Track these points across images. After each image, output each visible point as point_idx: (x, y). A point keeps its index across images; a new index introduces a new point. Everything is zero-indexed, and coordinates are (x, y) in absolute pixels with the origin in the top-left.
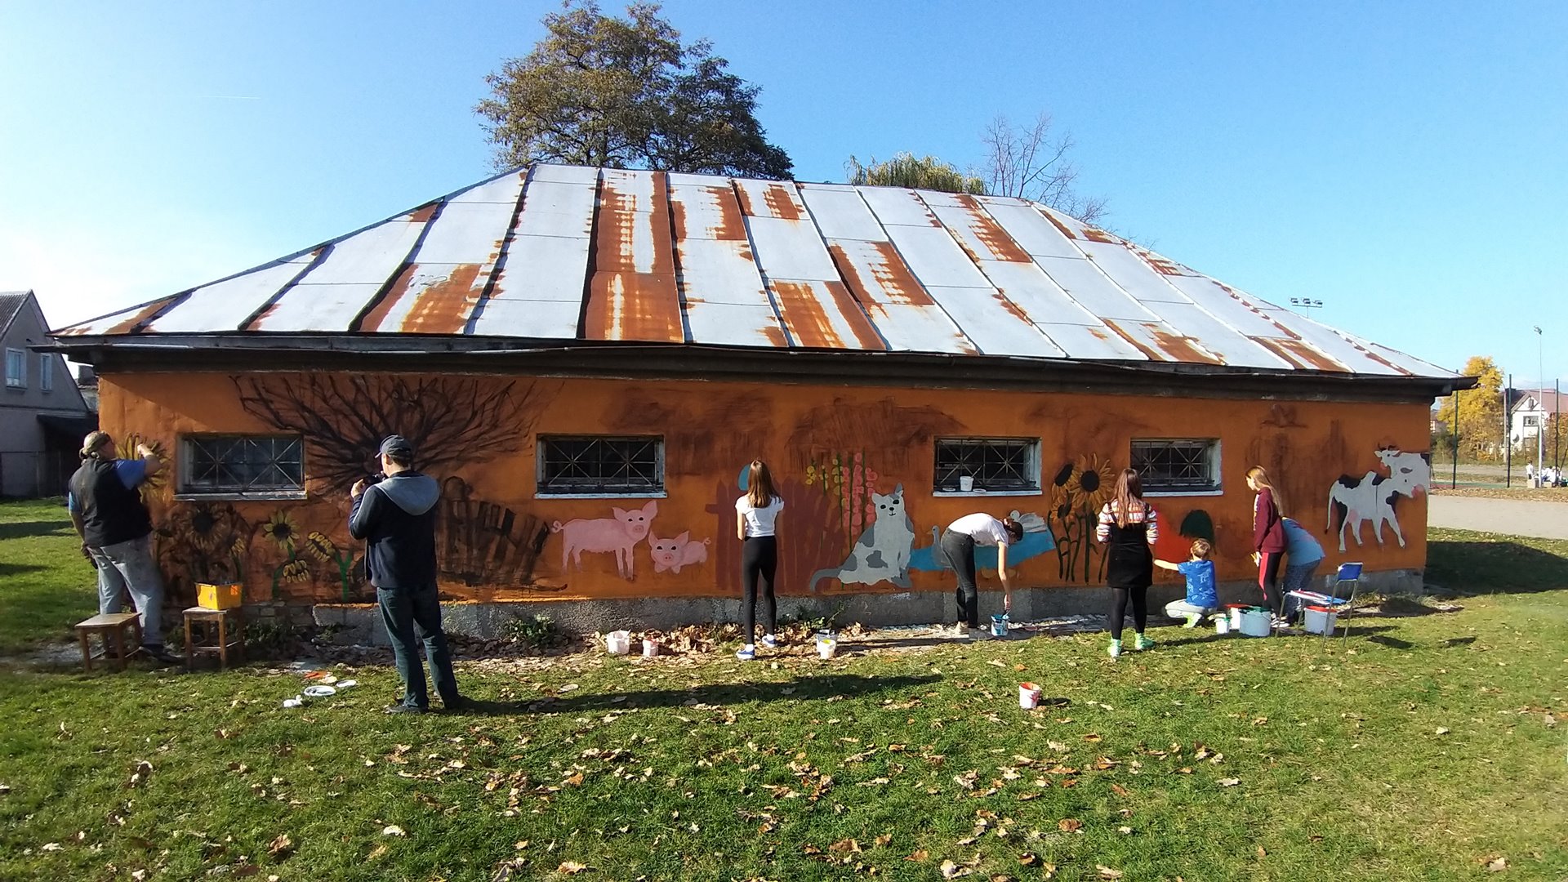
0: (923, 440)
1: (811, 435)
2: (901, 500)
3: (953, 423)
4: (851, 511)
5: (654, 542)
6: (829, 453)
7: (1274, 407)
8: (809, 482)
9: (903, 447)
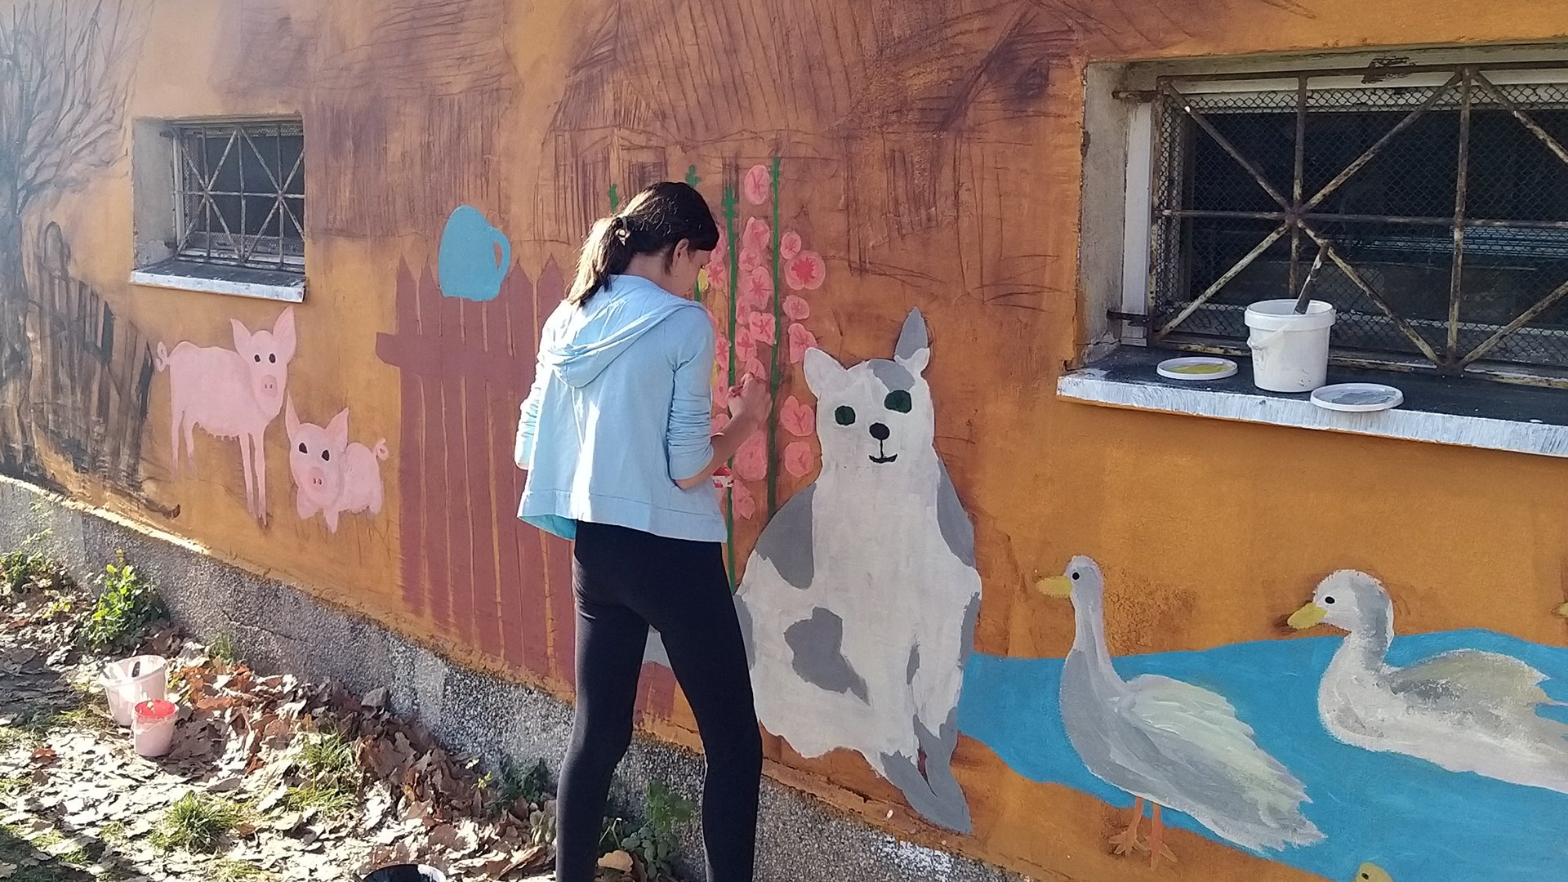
2: (920, 394)
5: (298, 434)
9: (935, 131)
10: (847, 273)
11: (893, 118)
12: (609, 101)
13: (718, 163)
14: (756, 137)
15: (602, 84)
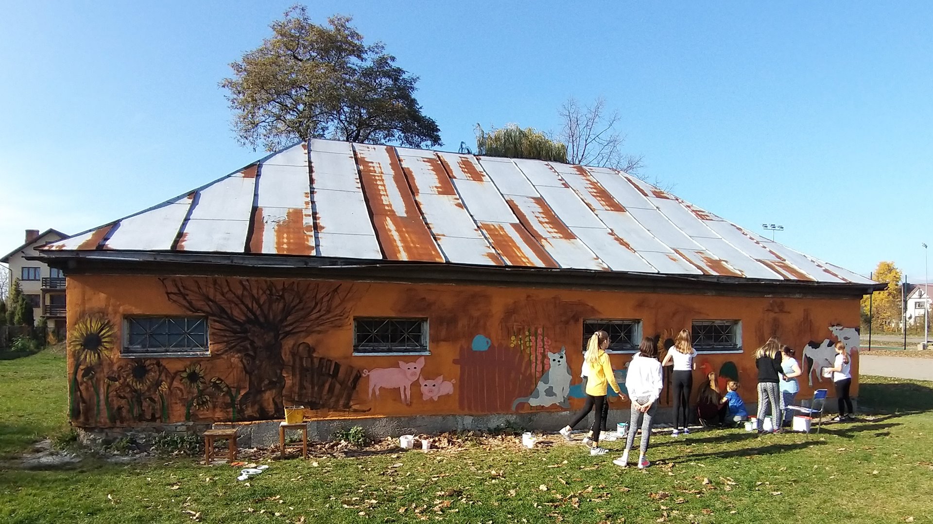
0: (577, 320)
1: (513, 318)
2: (564, 356)
3: (593, 310)
4: (536, 363)
5: (422, 382)
6: (524, 328)
7: (771, 302)
8: (512, 345)
10: (554, 342)
11: (560, 323)
14: (540, 324)
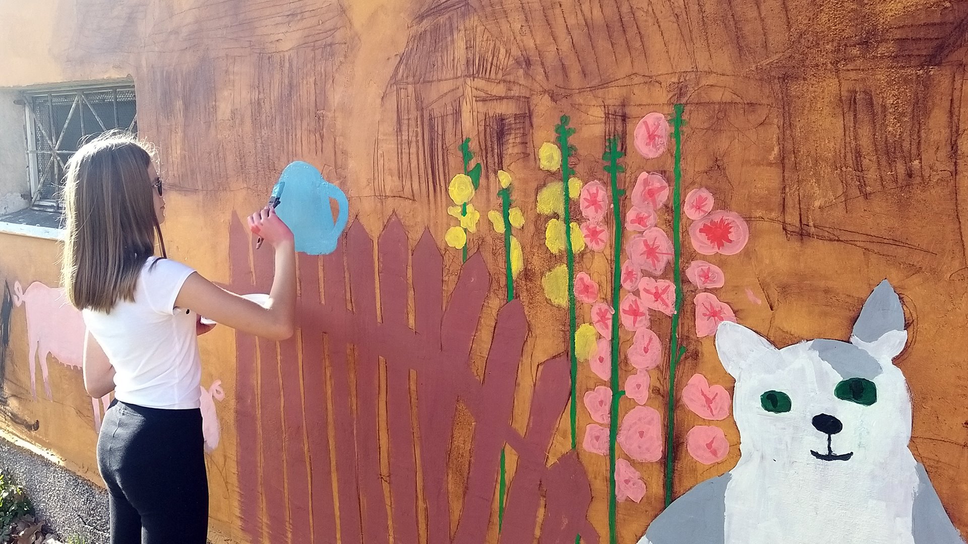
9: (922, 66)
10: (781, 238)
11: (855, 51)
12: (459, 50)
13: (598, 113)
14: (651, 81)
15: (452, 33)
